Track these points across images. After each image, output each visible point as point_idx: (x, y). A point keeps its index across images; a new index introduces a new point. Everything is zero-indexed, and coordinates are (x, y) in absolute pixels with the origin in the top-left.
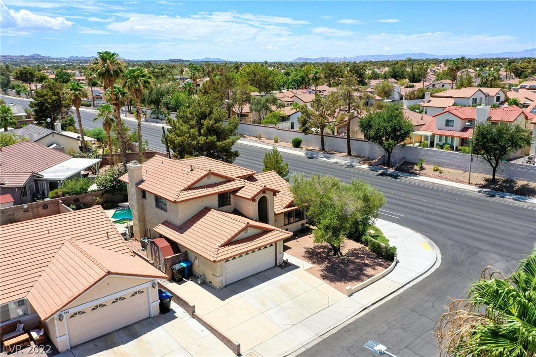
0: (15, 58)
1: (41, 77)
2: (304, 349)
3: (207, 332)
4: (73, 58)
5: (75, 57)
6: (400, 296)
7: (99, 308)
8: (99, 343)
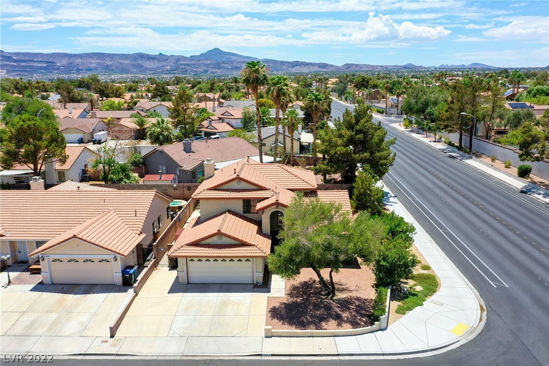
0: (390, 68)
1: (374, 84)
2: (154, 358)
3: (121, 311)
4: (443, 67)
5: (445, 66)
6: (313, 361)
7: (73, 262)
8: (66, 288)
